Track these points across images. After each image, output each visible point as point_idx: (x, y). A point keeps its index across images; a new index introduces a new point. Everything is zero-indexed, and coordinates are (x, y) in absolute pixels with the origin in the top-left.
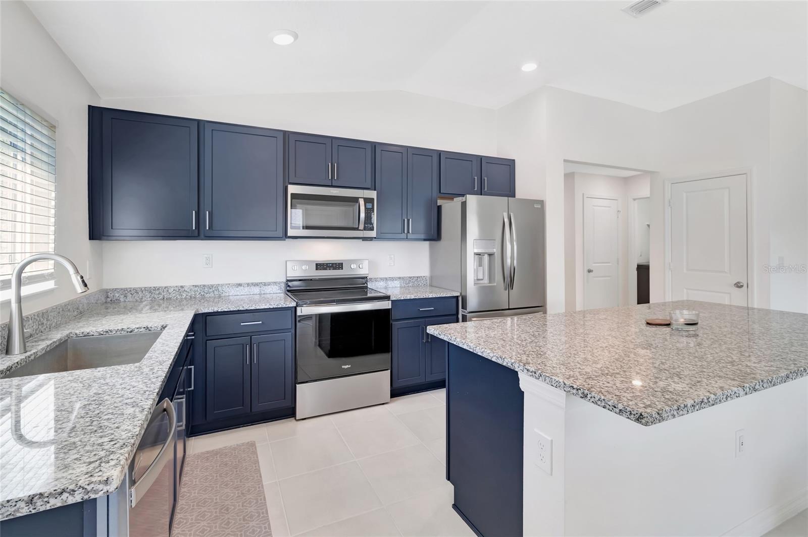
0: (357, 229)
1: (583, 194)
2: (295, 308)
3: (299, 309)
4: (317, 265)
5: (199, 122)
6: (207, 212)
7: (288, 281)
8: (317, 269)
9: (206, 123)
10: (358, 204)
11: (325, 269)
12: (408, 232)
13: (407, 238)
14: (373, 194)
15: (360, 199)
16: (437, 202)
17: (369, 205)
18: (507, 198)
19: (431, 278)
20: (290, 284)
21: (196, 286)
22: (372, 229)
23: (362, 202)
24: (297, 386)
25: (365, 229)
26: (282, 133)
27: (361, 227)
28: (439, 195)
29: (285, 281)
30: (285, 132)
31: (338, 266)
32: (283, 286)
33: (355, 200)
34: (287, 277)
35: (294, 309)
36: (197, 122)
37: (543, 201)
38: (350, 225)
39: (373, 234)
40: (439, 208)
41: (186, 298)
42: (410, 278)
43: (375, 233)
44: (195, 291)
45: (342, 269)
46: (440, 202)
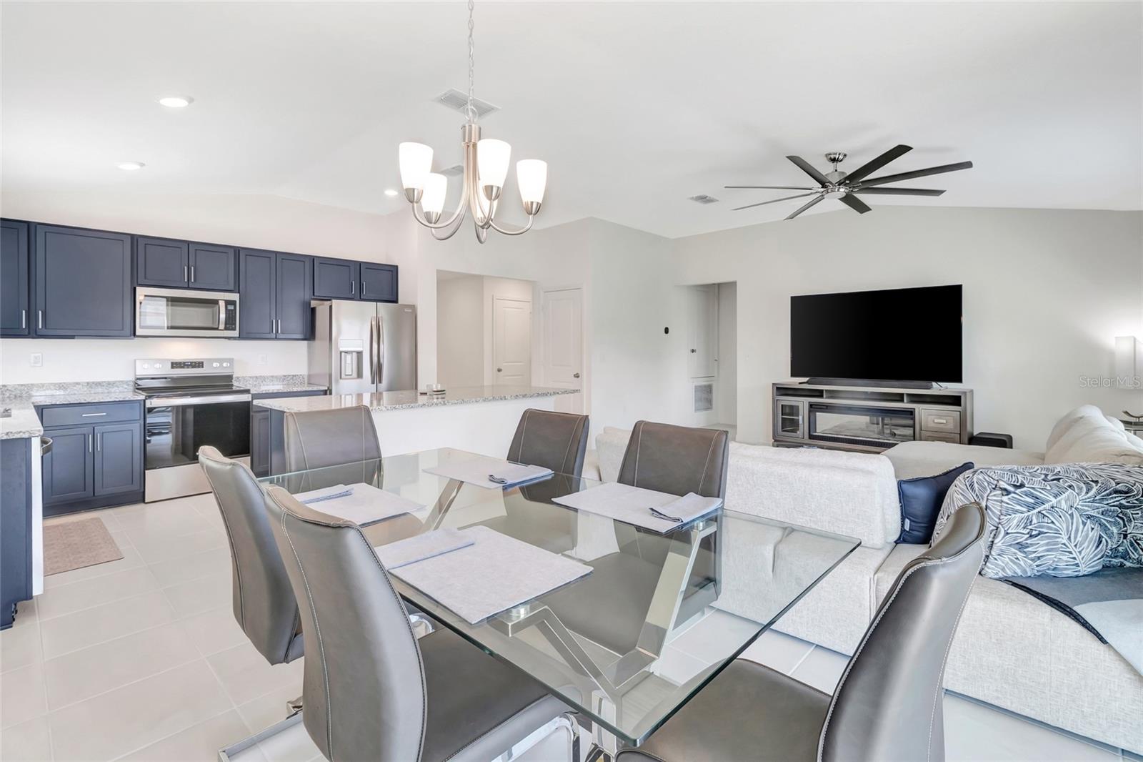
0: (217, 329)
1: (493, 296)
2: (144, 401)
3: (147, 401)
4: (172, 363)
5: (28, 223)
6: (40, 312)
7: (138, 379)
8: (172, 367)
9: (38, 226)
10: (218, 306)
11: (183, 367)
12: (277, 331)
13: (276, 338)
14: (235, 297)
15: (220, 301)
16: (310, 304)
17: (231, 307)
18: (375, 303)
19: (309, 376)
20: (139, 382)
21: (22, 385)
22: (235, 329)
23: (222, 304)
24: (146, 472)
25: (226, 329)
26: (129, 237)
27: (222, 326)
28: (313, 297)
29: (134, 379)
30: (133, 236)
31: (199, 364)
32: (132, 384)
33: (215, 302)
34: (136, 375)
35: (142, 403)
36: (26, 225)
37: (414, 306)
38: (210, 325)
39: (236, 333)
40: (313, 310)
41: (9, 397)
42: (285, 376)
43: (238, 333)
44: (20, 390)
45: (203, 367)
46: (313, 303)
